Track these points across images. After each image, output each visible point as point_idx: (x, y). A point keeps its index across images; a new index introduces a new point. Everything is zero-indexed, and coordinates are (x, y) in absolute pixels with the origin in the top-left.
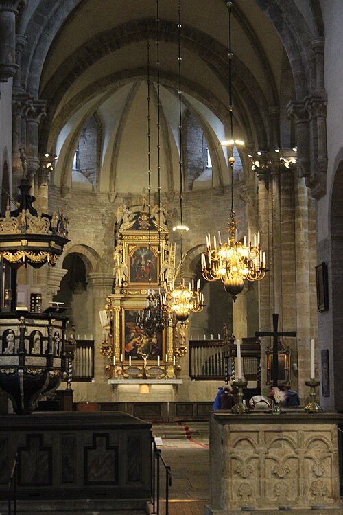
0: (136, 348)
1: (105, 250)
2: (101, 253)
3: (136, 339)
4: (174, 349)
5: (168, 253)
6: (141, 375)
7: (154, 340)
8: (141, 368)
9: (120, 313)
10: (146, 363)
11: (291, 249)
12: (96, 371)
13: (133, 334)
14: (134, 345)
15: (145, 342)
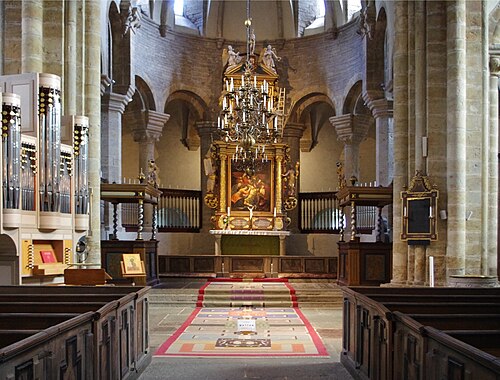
0: (243, 200)
1: (211, 98)
2: (207, 101)
3: (243, 190)
4: (283, 201)
5: (277, 100)
6: (248, 226)
7: (262, 191)
8: (247, 219)
9: (226, 161)
10: (251, 214)
11: (440, 52)
12: (204, 222)
13: (240, 184)
14: (241, 195)
15: (252, 192)
